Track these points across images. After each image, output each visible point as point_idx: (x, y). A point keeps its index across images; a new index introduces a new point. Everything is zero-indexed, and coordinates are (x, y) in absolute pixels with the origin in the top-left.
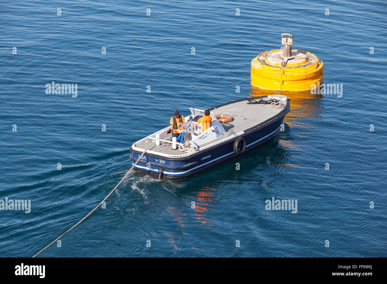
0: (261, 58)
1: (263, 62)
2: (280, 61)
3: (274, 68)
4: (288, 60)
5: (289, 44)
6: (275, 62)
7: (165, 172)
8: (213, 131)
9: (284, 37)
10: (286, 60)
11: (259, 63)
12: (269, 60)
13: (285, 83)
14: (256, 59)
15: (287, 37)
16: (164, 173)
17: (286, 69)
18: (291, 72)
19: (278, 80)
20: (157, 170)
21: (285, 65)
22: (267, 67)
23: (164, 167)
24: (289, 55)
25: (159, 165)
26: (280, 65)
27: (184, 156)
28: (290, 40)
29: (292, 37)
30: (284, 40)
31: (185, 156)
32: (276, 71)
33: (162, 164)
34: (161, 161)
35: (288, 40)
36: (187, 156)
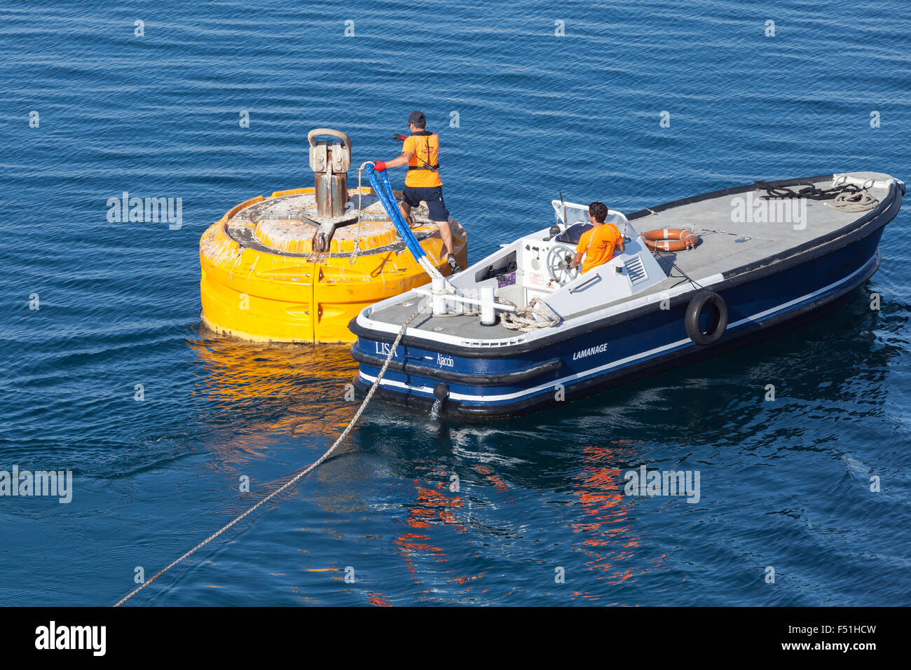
0: (238, 223)
1: (246, 239)
2: (310, 233)
3: (285, 259)
4: (337, 226)
5: (337, 168)
6: (289, 235)
7: (453, 396)
8: (619, 270)
9: (317, 141)
10: (327, 226)
11: (228, 242)
12: (266, 232)
13: (327, 314)
14: (216, 228)
15: (329, 141)
16: (450, 397)
17: (330, 262)
18: (346, 271)
19: (302, 305)
20: (430, 390)
21: (323, 245)
22: (259, 255)
23: (450, 378)
24: (338, 209)
25: (436, 371)
26: (307, 248)
27: (511, 343)
28: (340, 154)
29: (349, 143)
30: (317, 154)
31: (517, 343)
32: (291, 270)
33: (445, 368)
34: (443, 361)
35: (333, 154)
36: (521, 343)
